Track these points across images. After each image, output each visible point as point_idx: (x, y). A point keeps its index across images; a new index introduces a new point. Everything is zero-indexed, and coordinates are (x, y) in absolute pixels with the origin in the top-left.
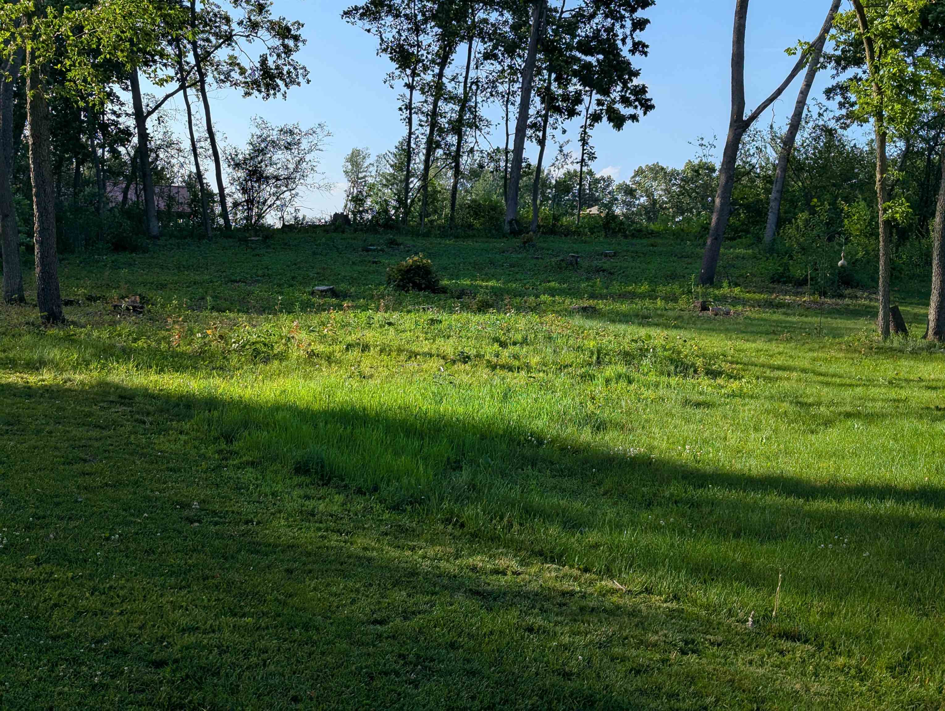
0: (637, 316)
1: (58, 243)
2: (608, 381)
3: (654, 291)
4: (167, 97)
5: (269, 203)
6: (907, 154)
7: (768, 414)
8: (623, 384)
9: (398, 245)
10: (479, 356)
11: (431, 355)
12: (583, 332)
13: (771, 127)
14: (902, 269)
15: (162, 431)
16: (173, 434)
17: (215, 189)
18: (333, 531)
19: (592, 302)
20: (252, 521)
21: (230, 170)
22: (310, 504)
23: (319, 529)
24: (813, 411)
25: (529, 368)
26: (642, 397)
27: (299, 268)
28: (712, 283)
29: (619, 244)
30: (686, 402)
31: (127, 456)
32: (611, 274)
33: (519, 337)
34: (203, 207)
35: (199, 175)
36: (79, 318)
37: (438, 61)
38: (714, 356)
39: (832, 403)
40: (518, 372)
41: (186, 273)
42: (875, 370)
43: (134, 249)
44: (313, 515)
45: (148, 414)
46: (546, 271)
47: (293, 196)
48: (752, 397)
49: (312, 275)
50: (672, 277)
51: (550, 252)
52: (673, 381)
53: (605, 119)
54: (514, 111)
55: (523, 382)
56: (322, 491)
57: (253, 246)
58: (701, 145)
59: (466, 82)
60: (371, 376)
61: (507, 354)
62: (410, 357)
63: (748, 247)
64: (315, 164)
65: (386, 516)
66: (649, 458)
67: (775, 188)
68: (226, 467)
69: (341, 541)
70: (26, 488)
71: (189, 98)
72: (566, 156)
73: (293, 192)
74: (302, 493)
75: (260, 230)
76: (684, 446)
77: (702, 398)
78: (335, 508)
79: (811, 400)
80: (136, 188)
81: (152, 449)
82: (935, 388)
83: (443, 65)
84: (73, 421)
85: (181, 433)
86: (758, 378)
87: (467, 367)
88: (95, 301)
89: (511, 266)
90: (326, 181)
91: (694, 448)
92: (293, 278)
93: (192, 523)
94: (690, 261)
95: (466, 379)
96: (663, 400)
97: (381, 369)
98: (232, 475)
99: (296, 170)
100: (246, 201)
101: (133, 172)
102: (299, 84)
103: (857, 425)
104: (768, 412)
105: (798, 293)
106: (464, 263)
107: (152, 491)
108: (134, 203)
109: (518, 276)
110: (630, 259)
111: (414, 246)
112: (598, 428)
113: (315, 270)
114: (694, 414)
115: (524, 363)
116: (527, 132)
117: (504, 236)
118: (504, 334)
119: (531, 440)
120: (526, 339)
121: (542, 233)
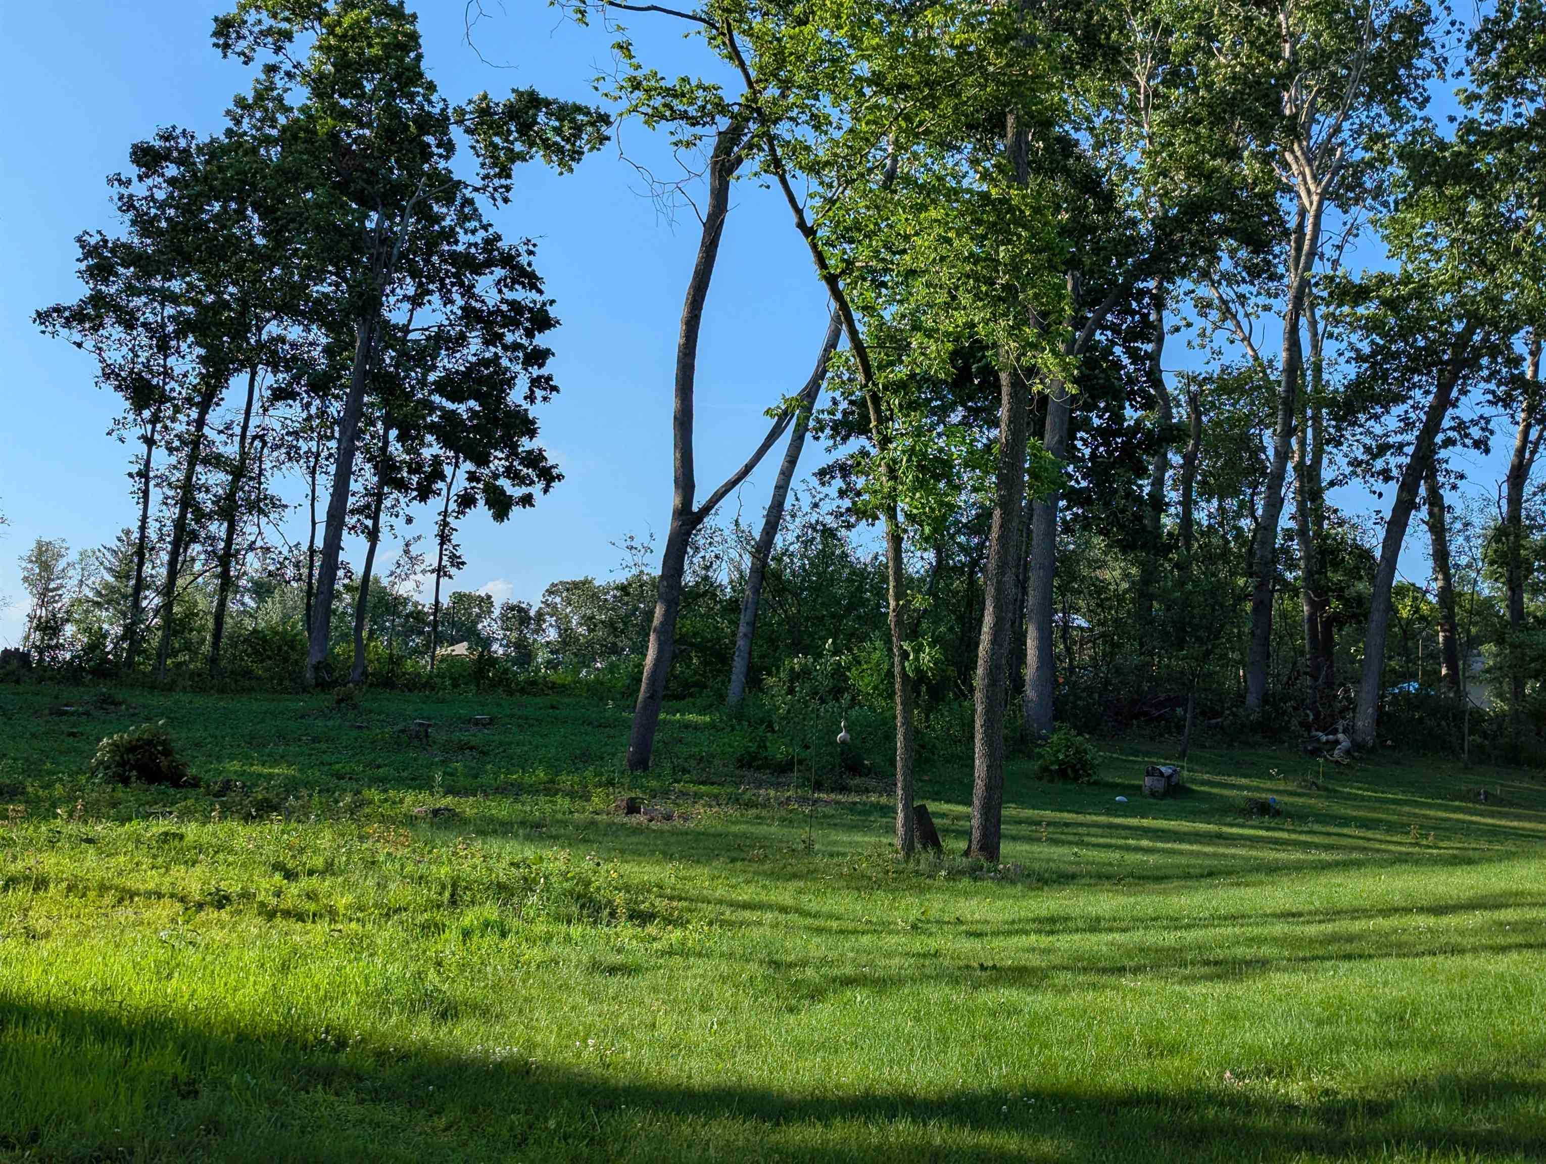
0: (523, 824)
2: (467, 934)
3: (552, 781)
6: (940, 570)
7: (724, 983)
8: (491, 938)
9: (117, 704)
10: (246, 895)
11: (160, 896)
12: (430, 852)
13: (737, 523)
14: (934, 746)
19: (449, 801)
24: (795, 974)
25: (332, 914)
26: (522, 959)
28: (645, 768)
29: (499, 704)
30: (595, 967)
32: (483, 753)
33: (319, 862)
37: (198, 399)
38: (645, 888)
39: (824, 961)
40: (314, 922)
42: (892, 908)
46: (374, 750)
48: (700, 955)
50: (583, 758)
51: (382, 717)
52: (576, 931)
53: (481, 502)
54: (325, 484)
55: (320, 940)
58: (631, 548)
59: (243, 436)
60: (47, 935)
61: (296, 892)
62: (121, 901)
63: (702, 711)
66: (527, 1063)
67: (744, 618)
72: (413, 560)
76: (584, 1041)
77: (619, 959)
79: (792, 958)
82: (979, 935)
83: (204, 408)
86: (711, 924)
87: (224, 915)
89: (314, 741)
91: (601, 1043)
94: (612, 732)
95: (219, 935)
96: (557, 963)
97: (65, 922)
103: (860, 995)
104: (724, 979)
105: (779, 784)
106: (232, 736)
109: (326, 758)
110: (515, 729)
111: (144, 706)
112: (444, 1016)
114: (607, 986)
115: (325, 906)
116: (347, 519)
117: (305, 690)
118: (294, 857)
119: (325, 1040)
120: (332, 864)
121: (371, 685)
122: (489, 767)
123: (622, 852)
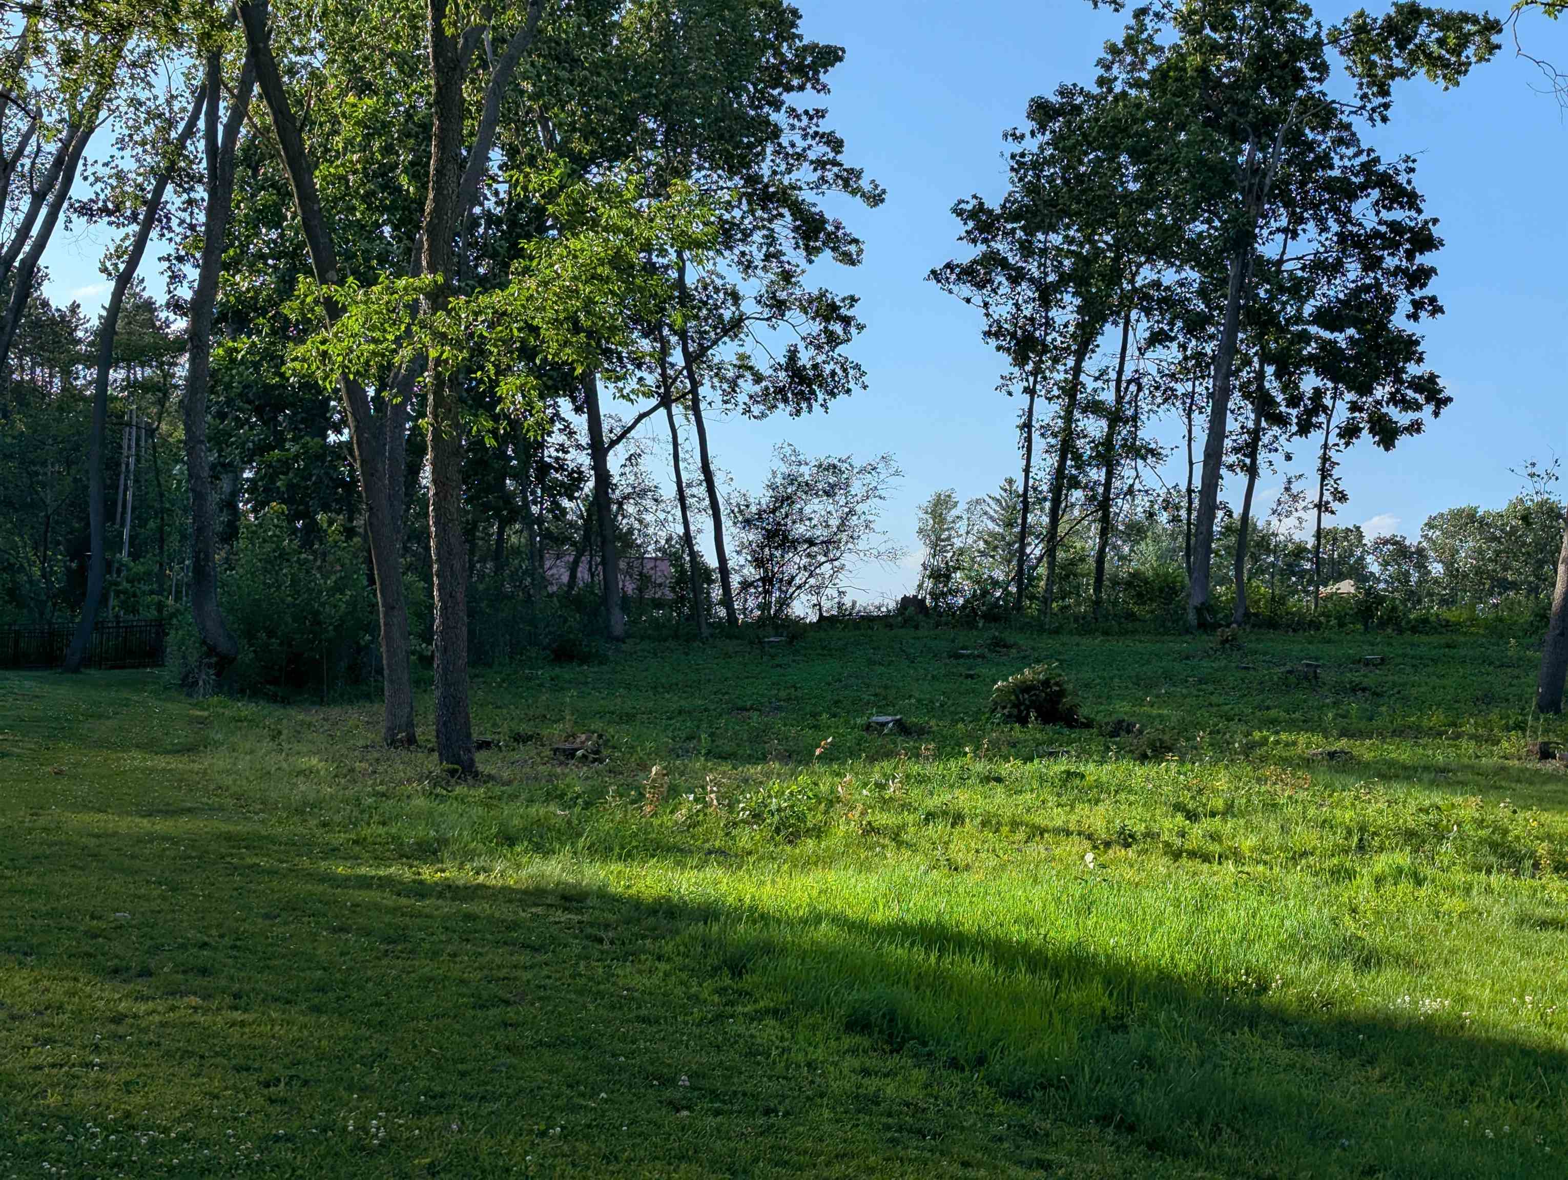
0: (1426, 768)
1: (469, 650)
2: (1379, 881)
3: (1454, 724)
4: (642, 416)
5: (798, 581)
8: (1405, 886)
9: (1008, 647)
10: (1150, 835)
11: (1068, 833)
12: (1330, 796)
15: (629, 955)
16: (648, 961)
17: (712, 561)
18: (910, 1131)
19: (1343, 744)
20: (776, 1111)
21: (735, 531)
22: (872, 1084)
23: (888, 1127)
25: (1237, 855)
26: (1442, 909)
27: (846, 687)
28: (1558, 711)
29: (1390, 644)
30: (1522, 920)
31: (573, 996)
32: (1375, 694)
33: (1220, 804)
34: (694, 590)
35: (687, 539)
36: (500, 769)
37: (1075, 348)
40: (1220, 863)
41: (667, 696)
43: (585, 659)
44: (878, 1104)
45: (607, 926)
46: (1262, 691)
47: (836, 571)
49: (866, 697)
50: (1486, 700)
51: (1268, 658)
52: (1495, 880)
53: (1365, 433)
54: (1201, 425)
55: (1229, 881)
56: (892, 1062)
57: (772, 651)
58: (1532, 475)
59: (1119, 381)
60: (967, 868)
61: (1199, 833)
62: (1032, 836)
64: (871, 518)
65: (1000, 1108)
66: (1460, 1017)
68: (732, 1016)
69: (924, 1149)
70: (415, 1047)
71: (676, 419)
72: (1295, 498)
73: (836, 563)
74: (856, 1063)
75: (783, 626)
76: (1521, 997)
77: (1549, 912)
78: (914, 1091)
80: (590, 562)
81: (614, 984)
83: (1081, 355)
84: (488, 936)
85: (659, 959)
87: (1131, 853)
88: (524, 742)
89: (1200, 682)
90: (889, 545)
91: (1540, 1001)
92: (837, 703)
93: (678, 1111)
94: (1516, 672)
95: (1129, 874)
96: (1480, 914)
97: (983, 855)
98: (742, 1029)
99: (842, 527)
100: (762, 579)
101: (586, 537)
102: (848, 391)
106: (1120, 677)
107: (614, 1055)
108: (587, 585)
109: (1214, 699)
110: (1408, 670)
111: (1033, 649)
112: (1367, 962)
113: (872, 690)
114: (1538, 941)
115: (1230, 848)
116: (1224, 458)
117: (1187, 631)
118: (1193, 798)
119: (1245, 983)
120: (1232, 806)
121: (1254, 626)
122: (1384, 709)
123: (1541, 800)
